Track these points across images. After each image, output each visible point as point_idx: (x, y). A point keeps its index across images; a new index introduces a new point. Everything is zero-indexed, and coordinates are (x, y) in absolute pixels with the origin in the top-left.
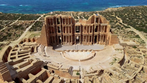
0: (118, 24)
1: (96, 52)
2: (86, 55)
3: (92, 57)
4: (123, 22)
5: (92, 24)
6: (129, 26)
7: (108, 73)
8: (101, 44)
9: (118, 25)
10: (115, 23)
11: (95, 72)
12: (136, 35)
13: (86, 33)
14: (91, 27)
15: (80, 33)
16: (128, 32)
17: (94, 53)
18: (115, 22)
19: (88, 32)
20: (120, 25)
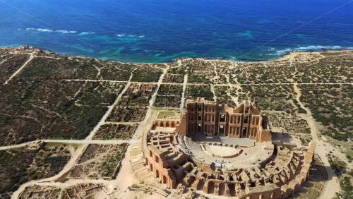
0: (291, 101)
1: (242, 148)
2: (230, 151)
3: (237, 155)
4: (301, 99)
5: (241, 114)
6: (306, 109)
7: (247, 172)
8: (251, 138)
9: (291, 104)
10: (287, 99)
11: (236, 170)
12: (307, 127)
13: (233, 124)
14: (239, 117)
15: (225, 123)
16: (298, 121)
17: (240, 150)
18: (287, 97)
19: (235, 123)
20: (293, 105)
